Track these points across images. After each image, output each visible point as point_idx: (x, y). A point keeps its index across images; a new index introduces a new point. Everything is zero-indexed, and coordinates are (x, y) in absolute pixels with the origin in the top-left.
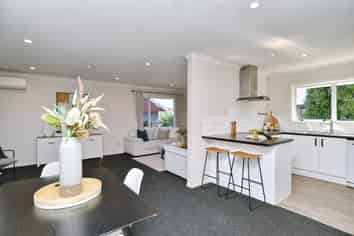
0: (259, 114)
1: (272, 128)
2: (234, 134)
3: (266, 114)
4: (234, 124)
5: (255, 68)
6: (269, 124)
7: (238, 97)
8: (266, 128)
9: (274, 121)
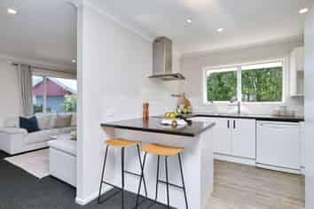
0: (173, 96)
1: (185, 111)
2: (146, 119)
3: (179, 96)
4: (146, 106)
5: (170, 42)
6: (182, 106)
7: (151, 74)
8: (179, 111)
9: (187, 104)
